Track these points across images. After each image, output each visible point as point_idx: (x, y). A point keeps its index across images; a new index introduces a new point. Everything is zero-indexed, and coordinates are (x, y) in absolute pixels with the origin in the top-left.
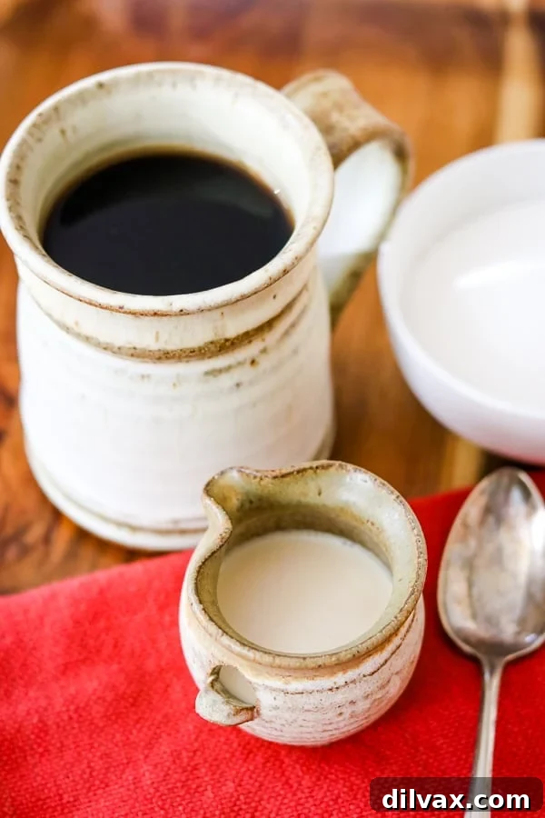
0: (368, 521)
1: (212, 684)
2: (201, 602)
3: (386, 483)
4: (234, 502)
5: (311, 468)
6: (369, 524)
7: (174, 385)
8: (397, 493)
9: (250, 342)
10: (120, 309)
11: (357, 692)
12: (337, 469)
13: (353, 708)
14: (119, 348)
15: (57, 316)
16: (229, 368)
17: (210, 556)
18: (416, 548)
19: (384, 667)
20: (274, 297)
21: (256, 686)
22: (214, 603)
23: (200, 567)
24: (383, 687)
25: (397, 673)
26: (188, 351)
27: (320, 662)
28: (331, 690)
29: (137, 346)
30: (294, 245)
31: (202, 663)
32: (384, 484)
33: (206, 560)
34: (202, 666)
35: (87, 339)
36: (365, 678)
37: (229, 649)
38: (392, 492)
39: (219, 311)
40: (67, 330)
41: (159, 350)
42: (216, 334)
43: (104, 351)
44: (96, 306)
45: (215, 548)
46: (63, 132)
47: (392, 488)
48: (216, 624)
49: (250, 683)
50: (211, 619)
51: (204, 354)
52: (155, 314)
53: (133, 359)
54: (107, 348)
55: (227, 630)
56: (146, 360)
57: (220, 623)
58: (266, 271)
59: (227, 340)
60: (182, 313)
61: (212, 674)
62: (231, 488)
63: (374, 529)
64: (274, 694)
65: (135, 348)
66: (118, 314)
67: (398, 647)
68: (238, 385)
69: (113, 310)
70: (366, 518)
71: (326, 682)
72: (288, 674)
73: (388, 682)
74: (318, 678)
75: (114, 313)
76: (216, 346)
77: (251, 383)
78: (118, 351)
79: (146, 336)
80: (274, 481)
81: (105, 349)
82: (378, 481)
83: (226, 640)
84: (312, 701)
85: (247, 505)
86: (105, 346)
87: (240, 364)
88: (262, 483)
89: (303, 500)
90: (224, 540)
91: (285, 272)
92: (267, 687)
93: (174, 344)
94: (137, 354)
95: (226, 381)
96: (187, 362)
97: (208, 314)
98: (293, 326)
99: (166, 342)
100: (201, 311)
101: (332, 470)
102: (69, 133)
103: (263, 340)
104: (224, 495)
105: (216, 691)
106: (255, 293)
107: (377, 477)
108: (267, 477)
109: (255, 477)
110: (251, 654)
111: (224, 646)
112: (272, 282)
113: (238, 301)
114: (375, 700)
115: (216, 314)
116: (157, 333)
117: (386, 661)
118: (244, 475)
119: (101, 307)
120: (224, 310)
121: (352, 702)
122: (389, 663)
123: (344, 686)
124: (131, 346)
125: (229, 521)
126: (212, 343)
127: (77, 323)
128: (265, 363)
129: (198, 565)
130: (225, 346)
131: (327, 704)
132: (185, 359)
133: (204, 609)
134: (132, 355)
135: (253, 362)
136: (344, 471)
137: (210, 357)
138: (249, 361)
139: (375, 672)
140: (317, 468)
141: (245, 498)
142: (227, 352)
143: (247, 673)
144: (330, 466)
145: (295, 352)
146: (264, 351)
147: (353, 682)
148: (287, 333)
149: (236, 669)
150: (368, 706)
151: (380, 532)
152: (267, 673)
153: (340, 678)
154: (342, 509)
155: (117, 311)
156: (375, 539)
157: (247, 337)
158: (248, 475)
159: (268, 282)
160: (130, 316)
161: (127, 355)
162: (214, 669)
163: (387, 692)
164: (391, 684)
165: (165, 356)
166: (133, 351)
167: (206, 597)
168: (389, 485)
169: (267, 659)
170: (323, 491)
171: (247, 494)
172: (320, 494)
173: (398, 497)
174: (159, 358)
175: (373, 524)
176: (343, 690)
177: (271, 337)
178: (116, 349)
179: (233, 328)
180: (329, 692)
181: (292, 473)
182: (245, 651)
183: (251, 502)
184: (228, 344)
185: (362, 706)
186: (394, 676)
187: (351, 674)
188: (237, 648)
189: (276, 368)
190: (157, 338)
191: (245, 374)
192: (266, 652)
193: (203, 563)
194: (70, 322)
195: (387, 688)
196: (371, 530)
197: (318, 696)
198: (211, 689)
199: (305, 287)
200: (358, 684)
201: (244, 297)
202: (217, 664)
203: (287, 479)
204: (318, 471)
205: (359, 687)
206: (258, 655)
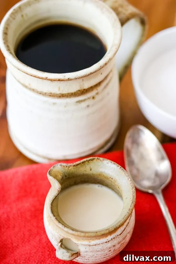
0: (110, 178)
1: (61, 246)
2: (54, 216)
3: (115, 163)
4: (60, 177)
5: (87, 161)
6: (111, 179)
7: (65, 106)
8: (120, 166)
9: (92, 90)
10: (46, 79)
11: (115, 242)
12: (96, 160)
13: (115, 248)
14: (45, 93)
15: (22, 82)
16: (84, 100)
17: (55, 198)
18: (130, 186)
19: (124, 231)
20: (101, 74)
21: (78, 245)
22: (58, 216)
23: (52, 203)
24: (124, 238)
25: (129, 233)
26: (70, 94)
27: (103, 233)
28: (106, 242)
29: (52, 93)
30: (108, 55)
31: (56, 238)
32: (115, 164)
33: (54, 200)
34: (56, 239)
35: (33, 90)
36: (118, 236)
37: (67, 232)
38: (118, 166)
39: (82, 79)
40: (26, 87)
41: (60, 94)
42: (80, 88)
43: (40, 95)
44: (37, 77)
45: (56, 195)
46: (22, 16)
47: (118, 165)
48: (61, 223)
49: (76, 244)
50: (59, 222)
51: (76, 95)
52: (59, 80)
53: (50, 97)
54: (41, 93)
55: (65, 225)
56: (55, 97)
57: (62, 223)
58: (99, 64)
59: (84, 90)
60: (69, 79)
61: (60, 242)
62: (58, 172)
63: (113, 180)
64: (85, 247)
65: (51, 93)
66: (45, 80)
67: (128, 223)
68: (88, 106)
69: (43, 79)
70: (109, 177)
71: (104, 240)
72: (90, 239)
73: (126, 236)
74: (101, 239)
75: (44, 80)
76: (80, 92)
77: (93, 105)
78: (45, 94)
79: (55, 88)
80: (74, 167)
81: (40, 94)
82: (112, 163)
83: (66, 229)
84: (100, 247)
85: (64, 178)
86: (40, 93)
87: (89, 98)
88: (69, 168)
89: (85, 173)
90: (59, 192)
91: (106, 64)
92: (82, 244)
93: (65, 92)
94: (52, 95)
95: (84, 105)
96: (70, 98)
97: (78, 80)
98: (107, 84)
99: (62, 91)
100: (76, 79)
101: (95, 160)
102: (25, 16)
103: (97, 90)
104: (55, 174)
105: (63, 248)
106: (95, 72)
107: (112, 161)
108: (71, 166)
109: (67, 167)
110: (76, 233)
111: (65, 231)
112: (101, 68)
113: (89, 75)
114: (122, 244)
115: (81, 80)
116: (59, 87)
117: (125, 229)
118: (62, 166)
119: (39, 78)
120: (84, 78)
121: (114, 246)
122: (126, 229)
123: (111, 240)
124: (50, 92)
125: (60, 184)
126: (79, 91)
127: (30, 84)
128: (98, 98)
129: (51, 202)
130: (83, 92)
131: (105, 247)
132: (69, 97)
133: (56, 218)
134: (50, 96)
135: (93, 98)
136: (99, 160)
137: (78, 96)
138: (92, 97)
139: (121, 234)
140: (89, 160)
141: (63, 175)
142: (84, 94)
143: (74, 240)
144: (94, 159)
145: (108, 94)
146: (97, 94)
147: (114, 238)
148: (105, 87)
149: (70, 239)
150: (120, 246)
151: (115, 182)
152: (82, 239)
153: (109, 238)
154: (100, 175)
155: (45, 79)
156: (113, 184)
157: (91, 88)
158: (64, 166)
159: (100, 68)
160: (50, 81)
161: (48, 95)
162: (61, 240)
163: (126, 240)
164: (127, 237)
165: (62, 96)
166: (50, 94)
167: (56, 214)
168: (116, 164)
169: (83, 234)
170: (92, 168)
171: (64, 173)
172: (91, 170)
173: (121, 168)
174: (60, 97)
175: (112, 179)
176: (110, 242)
177: (100, 89)
178: (44, 94)
179: (87, 85)
180: (106, 243)
181: (80, 163)
182: (74, 232)
183: (66, 176)
184: (85, 91)
185: (118, 246)
186: (128, 234)
187: (113, 236)
188: (71, 231)
189: (102, 100)
190: (59, 89)
191: (90, 102)
192: (82, 232)
193: (53, 201)
194: (27, 84)
195: (126, 239)
196: (111, 181)
197: (101, 245)
198: (61, 248)
199: (111, 71)
200: (116, 239)
201: (91, 74)
202: (62, 238)
203: (79, 166)
204: (90, 162)
205: (116, 240)
206: (79, 233)
